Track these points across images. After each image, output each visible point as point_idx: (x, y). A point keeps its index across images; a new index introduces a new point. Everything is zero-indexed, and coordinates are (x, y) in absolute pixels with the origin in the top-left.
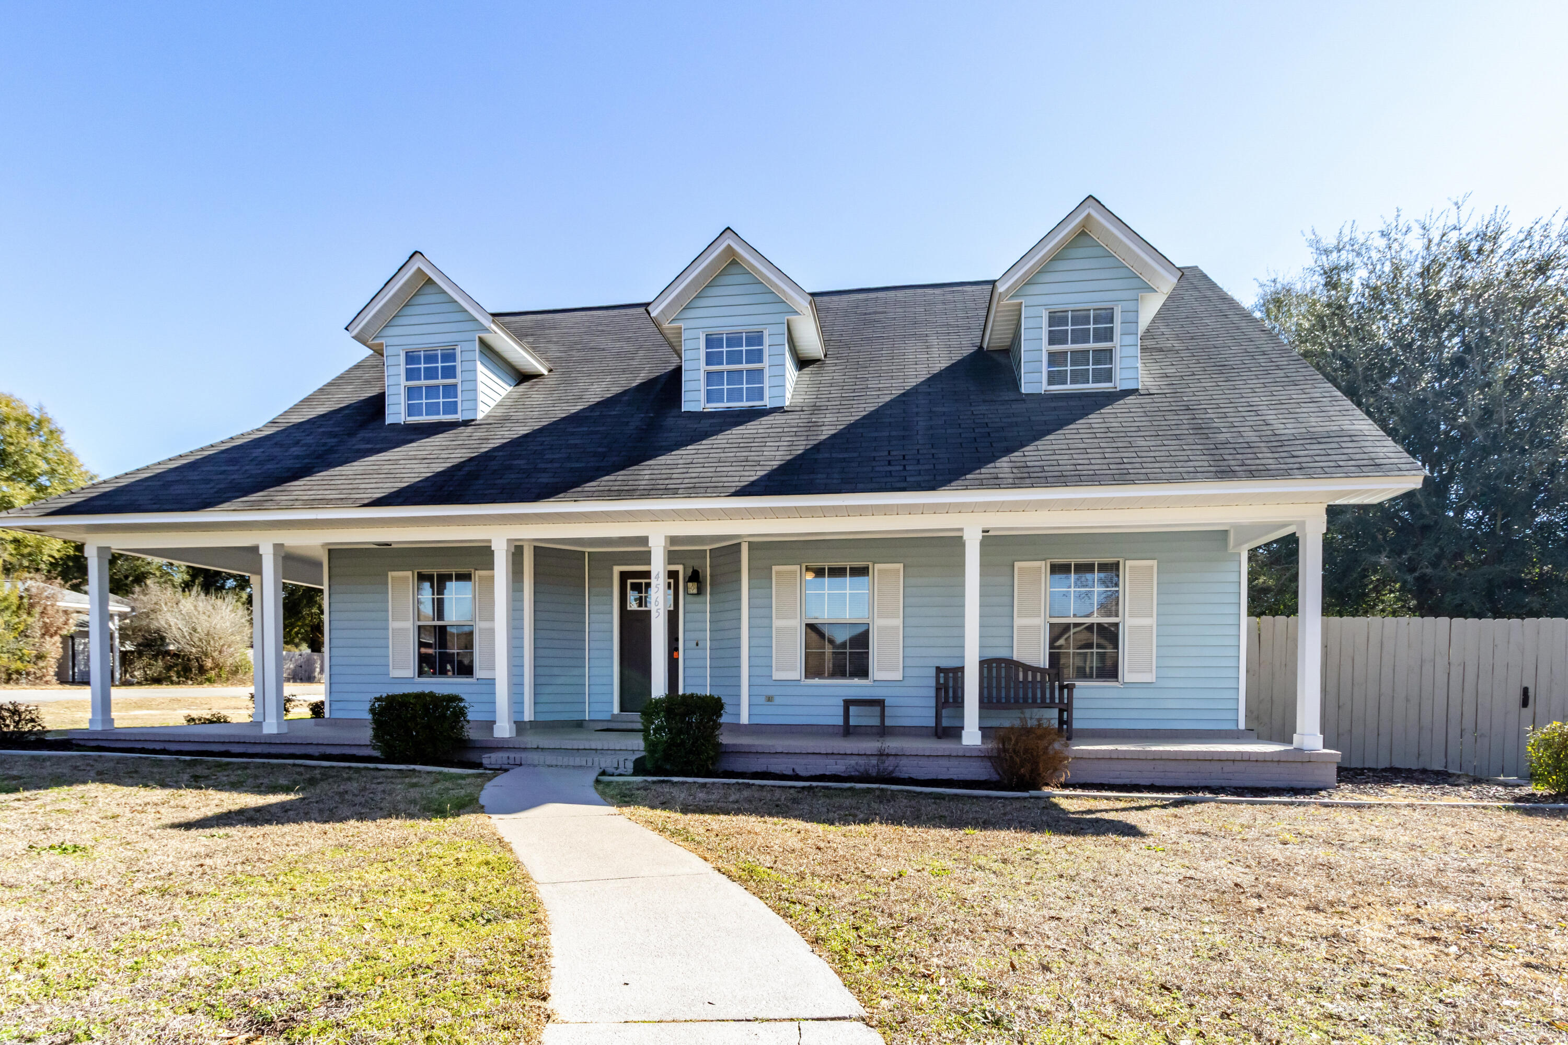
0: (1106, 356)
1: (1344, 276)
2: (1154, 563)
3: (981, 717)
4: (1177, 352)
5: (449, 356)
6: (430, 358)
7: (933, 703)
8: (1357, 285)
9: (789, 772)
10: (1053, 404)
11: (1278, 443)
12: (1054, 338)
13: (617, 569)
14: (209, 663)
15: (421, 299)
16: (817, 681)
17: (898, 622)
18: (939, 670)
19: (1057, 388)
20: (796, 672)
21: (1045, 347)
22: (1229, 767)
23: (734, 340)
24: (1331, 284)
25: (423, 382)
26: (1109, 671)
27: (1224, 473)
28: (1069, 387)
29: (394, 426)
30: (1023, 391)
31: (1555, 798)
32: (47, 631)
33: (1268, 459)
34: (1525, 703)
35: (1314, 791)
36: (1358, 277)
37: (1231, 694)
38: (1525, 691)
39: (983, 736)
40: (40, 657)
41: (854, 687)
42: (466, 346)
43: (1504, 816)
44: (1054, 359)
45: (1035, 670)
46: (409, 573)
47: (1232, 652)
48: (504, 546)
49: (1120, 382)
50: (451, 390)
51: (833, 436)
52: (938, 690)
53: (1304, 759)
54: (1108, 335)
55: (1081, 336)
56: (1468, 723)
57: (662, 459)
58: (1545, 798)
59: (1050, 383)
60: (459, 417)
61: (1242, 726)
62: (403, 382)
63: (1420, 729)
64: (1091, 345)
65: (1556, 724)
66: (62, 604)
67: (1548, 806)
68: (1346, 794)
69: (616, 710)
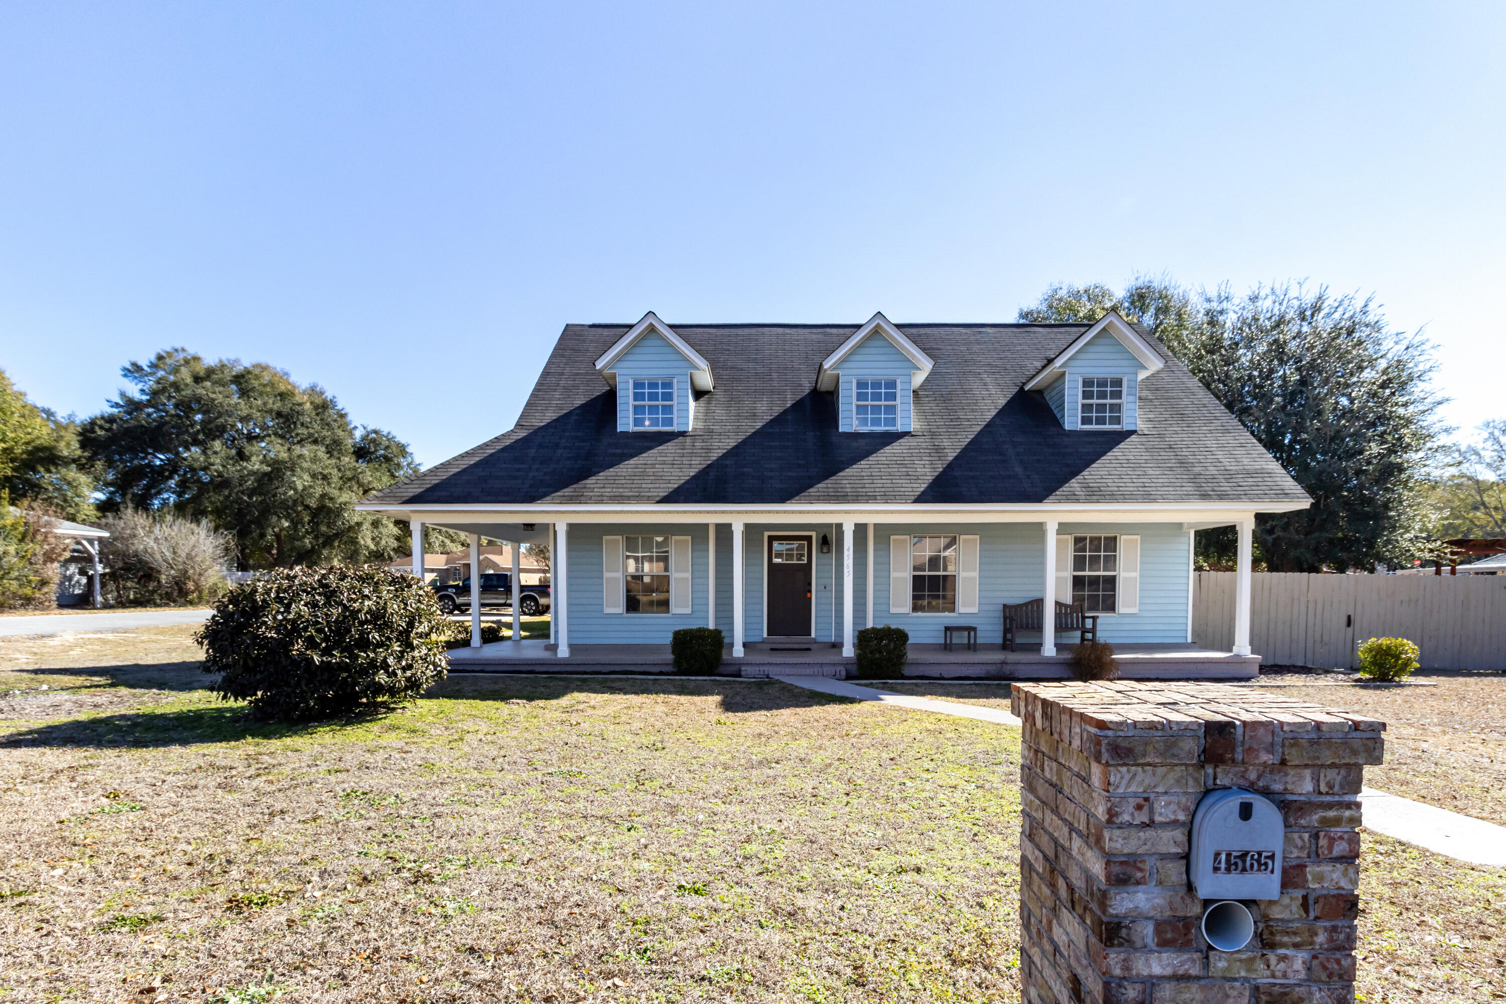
0: (1117, 408)
1: (1221, 318)
2: (1138, 537)
3: (1056, 637)
4: (1151, 400)
5: (668, 385)
6: (653, 385)
7: (1002, 628)
8: (1228, 324)
9: (938, 675)
10: (1088, 440)
11: (1229, 476)
12: (1087, 395)
13: (766, 534)
14: (191, 586)
15: (647, 343)
16: (920, 614)
17: (976, 574)
18: (1005, 606)
19: (1087, 427)
20: (907, 608)
21: (1080, 401)
22: (1200, 666)
23: (876, 385)
24: (1212, 323)
25: (647, 403)
26: (1110, 606)
27: (1205, 497)
28: (1094, 427)
29: (625, 434)
30: (1067, 428)
31: (1374, 680)
32: (49, 558)
33: (1226, 487)
34: (1349, 624)
35: (1248, 679)
36: (1230, 320)
37: (1183, 621)
38: (1349, 617)
39: (1058, 650)
40: (44, 583)
41: (946, 618)
42: (682, 378)
43: (1353, 690)
44: (1086, 408)
45: (1066, 606)
46: (620, 537)
47: (1184, 594)
48: (742, 528)
49: (1126, 425)
50: (668, 409)
51: (956, 458)
52: (1005, 618)
53: (1239, 660)
54: (1118, 395)
55: (1102, 395)
56: (1318, 637)
57: (848, 472)
58: (1368, 680)
59: (1083, 423)
60: (675, 428)
61: (1189, 640)
62: (631, 402)
63: (1291, 641)
64: (1108, 401)
65: (1373, 639)
66: (58, 531)
67: (1372, 684)
68: (1264, 680)
69: (765, 635)
